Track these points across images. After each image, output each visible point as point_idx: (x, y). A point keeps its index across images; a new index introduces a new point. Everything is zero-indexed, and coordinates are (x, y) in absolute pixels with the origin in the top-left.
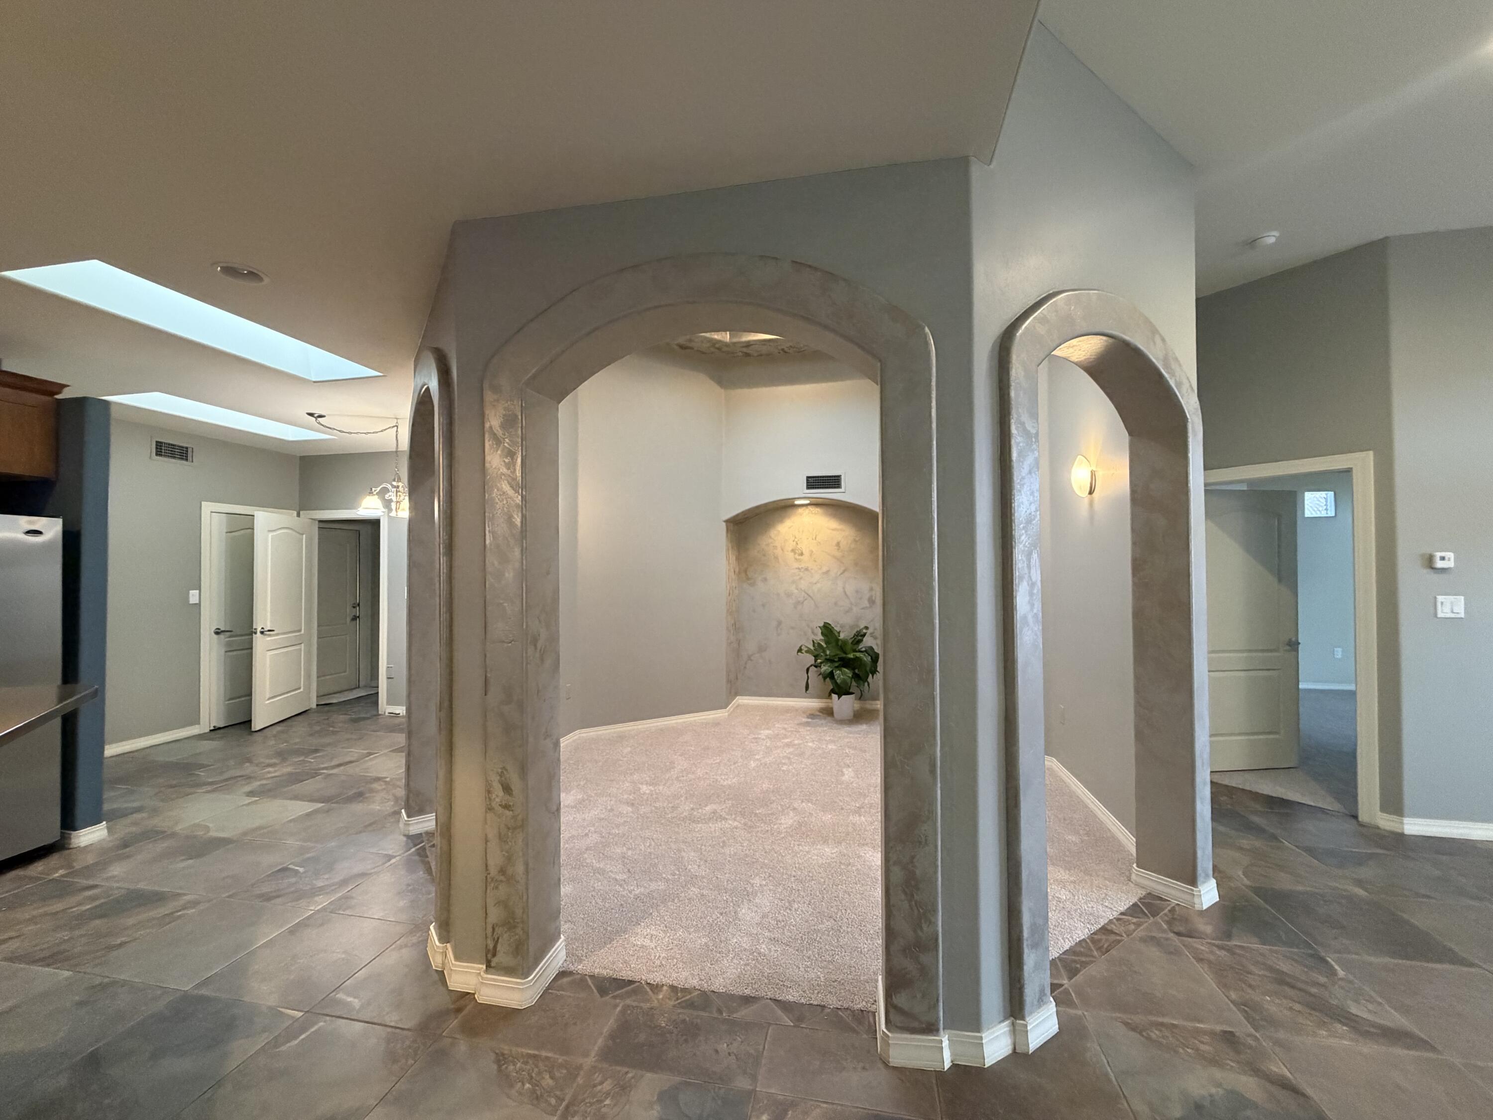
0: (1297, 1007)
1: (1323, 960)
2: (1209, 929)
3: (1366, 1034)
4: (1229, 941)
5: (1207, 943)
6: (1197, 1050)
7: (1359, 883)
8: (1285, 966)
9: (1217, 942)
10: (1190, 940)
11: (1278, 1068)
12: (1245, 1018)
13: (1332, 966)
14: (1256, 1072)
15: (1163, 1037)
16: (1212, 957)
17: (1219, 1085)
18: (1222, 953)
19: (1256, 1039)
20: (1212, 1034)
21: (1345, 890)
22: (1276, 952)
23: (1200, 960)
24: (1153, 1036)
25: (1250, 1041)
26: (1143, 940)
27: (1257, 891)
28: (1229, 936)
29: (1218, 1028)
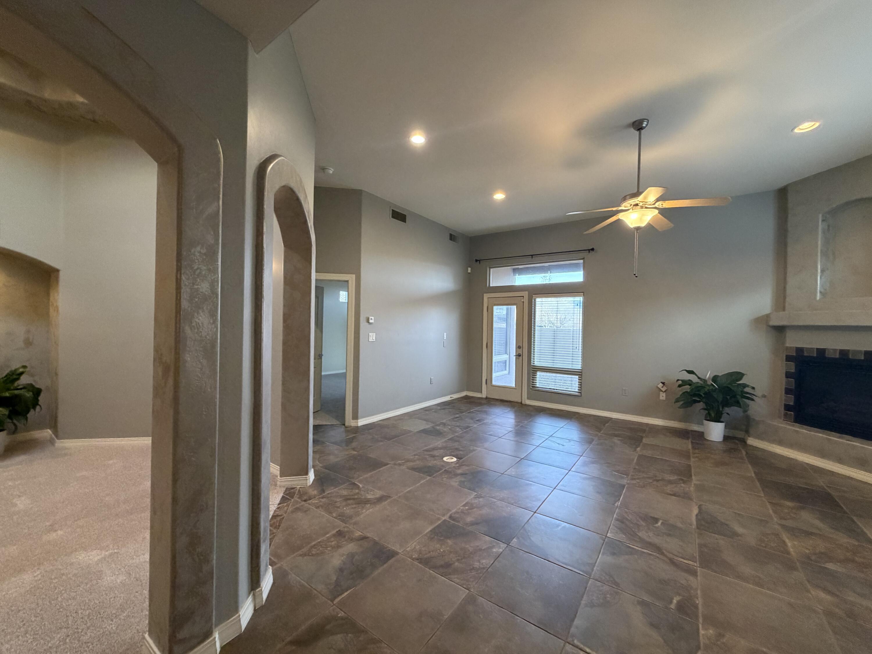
0: (354, 506)
1: (354, 484)
2: (315, 492)
3: (375, 503)
4: (324, 493)
5: (318, 498)
6: (331, 546)
7: (354, 449)
8: (345, 493)
9: (320, 496)
10: (311, 501)
11: (358, 534)
12: (341, 521)
13: (357, 484)
14: (352, 540)
15: (318, 550)
16: (321, 504)
17: (343, 555)
18: (323, 500)
19: (347, 527)
20: (334, 535)
21: (351, 454)
22: (340, 489)
23: (317, 507)
24: (313, 552)
25: (346, 529)
26: (293, 512)
27: (326, 467)
28: (323, 491)
29: (334, 532)
